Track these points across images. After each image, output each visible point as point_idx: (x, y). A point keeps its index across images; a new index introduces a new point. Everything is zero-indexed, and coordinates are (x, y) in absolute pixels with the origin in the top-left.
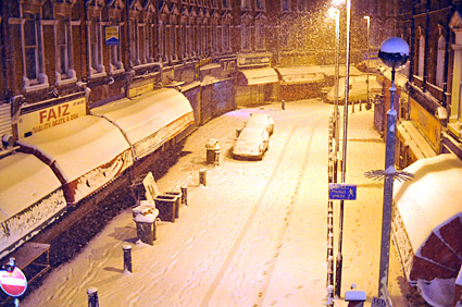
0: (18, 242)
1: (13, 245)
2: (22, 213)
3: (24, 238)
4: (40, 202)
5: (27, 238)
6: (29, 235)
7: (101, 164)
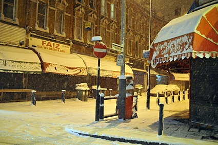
0: (10, 70)
1: (7, 70)
2: (16, 62)
3: (14, 71)
4: (27, 63)
5: (15, 72)
6: (17, 71)
7: (67, 66)
